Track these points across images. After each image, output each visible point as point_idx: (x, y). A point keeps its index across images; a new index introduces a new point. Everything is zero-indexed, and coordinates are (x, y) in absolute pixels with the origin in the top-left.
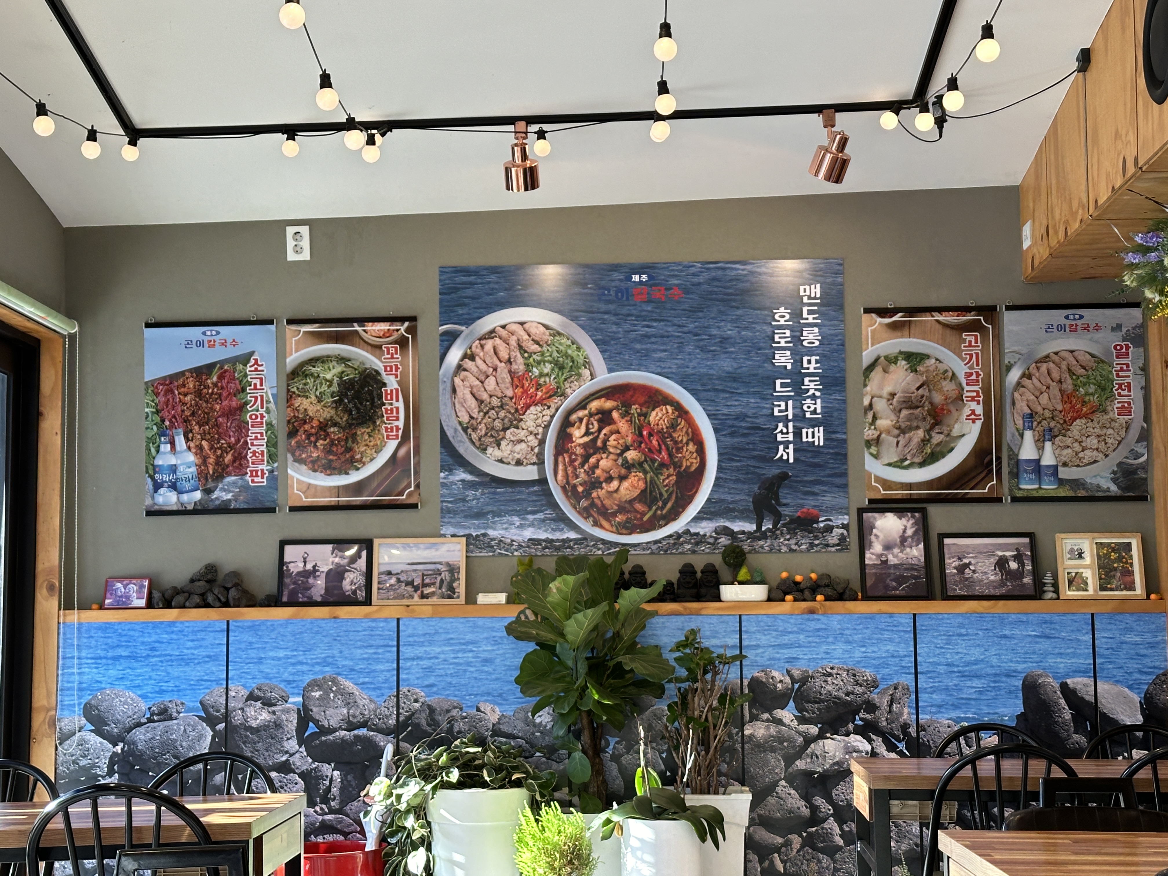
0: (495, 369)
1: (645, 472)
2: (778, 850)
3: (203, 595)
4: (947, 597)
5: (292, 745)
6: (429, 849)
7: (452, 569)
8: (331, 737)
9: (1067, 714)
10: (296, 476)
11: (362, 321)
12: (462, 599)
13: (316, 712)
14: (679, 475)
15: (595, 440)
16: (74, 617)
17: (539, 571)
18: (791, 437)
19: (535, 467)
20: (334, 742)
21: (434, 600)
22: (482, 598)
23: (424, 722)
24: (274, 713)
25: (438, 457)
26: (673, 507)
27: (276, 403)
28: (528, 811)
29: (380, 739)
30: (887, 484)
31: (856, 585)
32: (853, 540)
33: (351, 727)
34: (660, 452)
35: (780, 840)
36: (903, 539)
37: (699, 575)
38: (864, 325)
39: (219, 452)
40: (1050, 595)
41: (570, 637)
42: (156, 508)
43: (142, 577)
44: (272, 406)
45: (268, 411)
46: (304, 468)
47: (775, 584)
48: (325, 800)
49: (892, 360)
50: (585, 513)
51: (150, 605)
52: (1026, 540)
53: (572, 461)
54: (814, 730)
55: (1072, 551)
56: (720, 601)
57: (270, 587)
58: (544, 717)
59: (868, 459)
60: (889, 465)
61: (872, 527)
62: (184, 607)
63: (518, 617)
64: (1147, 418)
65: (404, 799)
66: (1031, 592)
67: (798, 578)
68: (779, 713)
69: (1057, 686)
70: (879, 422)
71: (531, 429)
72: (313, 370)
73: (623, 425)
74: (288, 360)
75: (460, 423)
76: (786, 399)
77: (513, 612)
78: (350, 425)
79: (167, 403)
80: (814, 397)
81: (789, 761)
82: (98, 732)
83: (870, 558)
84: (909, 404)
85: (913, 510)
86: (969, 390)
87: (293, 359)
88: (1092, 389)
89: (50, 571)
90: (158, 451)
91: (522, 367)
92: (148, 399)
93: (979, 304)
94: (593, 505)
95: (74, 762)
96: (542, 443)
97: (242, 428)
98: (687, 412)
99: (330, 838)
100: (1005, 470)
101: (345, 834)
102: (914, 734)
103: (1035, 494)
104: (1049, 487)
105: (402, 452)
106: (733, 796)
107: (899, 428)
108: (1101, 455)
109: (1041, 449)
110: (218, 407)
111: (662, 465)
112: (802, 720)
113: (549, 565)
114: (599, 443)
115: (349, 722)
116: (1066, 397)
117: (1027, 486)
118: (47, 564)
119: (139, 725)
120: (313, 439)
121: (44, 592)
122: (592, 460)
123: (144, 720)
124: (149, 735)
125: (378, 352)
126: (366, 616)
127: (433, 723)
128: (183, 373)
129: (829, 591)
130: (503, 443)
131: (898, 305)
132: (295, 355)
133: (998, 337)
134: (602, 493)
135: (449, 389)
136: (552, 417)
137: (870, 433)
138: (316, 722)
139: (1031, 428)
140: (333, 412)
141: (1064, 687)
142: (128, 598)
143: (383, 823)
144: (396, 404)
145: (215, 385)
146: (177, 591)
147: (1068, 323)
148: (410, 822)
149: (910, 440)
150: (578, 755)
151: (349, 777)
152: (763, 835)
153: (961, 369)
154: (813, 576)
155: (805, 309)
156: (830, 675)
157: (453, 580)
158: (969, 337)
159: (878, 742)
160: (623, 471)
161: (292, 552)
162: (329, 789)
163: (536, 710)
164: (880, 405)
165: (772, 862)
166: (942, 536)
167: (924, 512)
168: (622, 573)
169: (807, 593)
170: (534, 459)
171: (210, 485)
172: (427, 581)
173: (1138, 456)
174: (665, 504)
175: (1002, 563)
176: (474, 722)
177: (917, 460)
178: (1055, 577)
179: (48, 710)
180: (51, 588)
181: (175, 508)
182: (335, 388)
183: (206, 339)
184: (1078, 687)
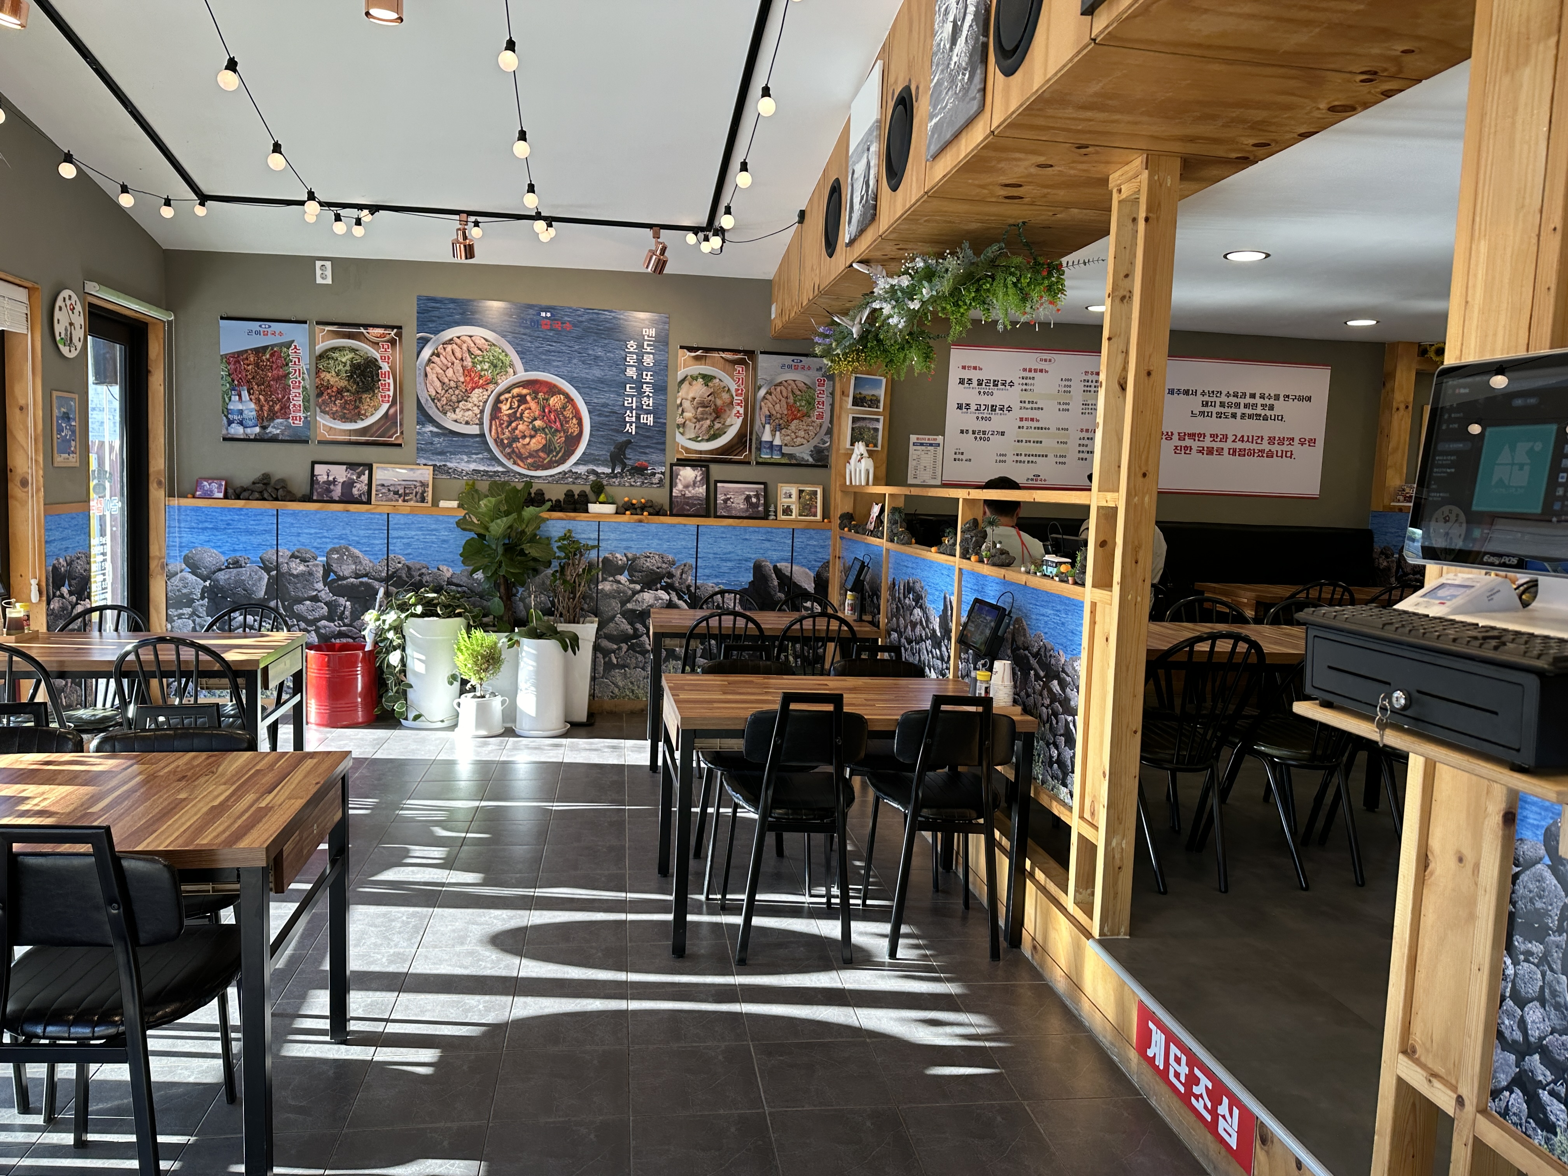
0: (453, 364)
1: (546, 434)
2: (614, 652)
3: (261, 492)
4: (716, 517)
5: (320, 586)
6: (404, 650)
7: (424, 485)
8: (344, 582)
9: (776, 582)
10: (322, 421)
11: (366, 326)
12: (430, 504)
13: (335, 566)
14: (566, 437)
15: (515, 412)
16: (175, 502)
17: (477, 491)
18: (634, 419)
19: (478, 427)
20: (346, 586)
21: (412, 503)
22: (443, 504)
23: (404, 576)
24: (308, 566)
25: (415, 416)
26: (562, 456)
27: (309, 375)
28: (464, 631)
29: (376, 584)
30: (688, 450)
31: (667, 507)
32: (667, 482)
33: (357, 576)
34: (555, 422)
35: (615, 646)
36: (694, 483)
37: (576, 497)
38: (679, 355)
39: (271, 403)
40: (772, 517)
41: (493, 533)
42: (230, 436)
43: (221, 479)
44: (306, 376)
45: (303, 379)
46: (327, 416)
47: (620, 505)
48: (341, 618)
49: (695, 378)
50: (509, 456)
51: (226, 497)
52: (762, 486)
53: (501, 424)
54: (638, 587)
55: (786, 493)
56: (588, 512)
57: (305, 489)
58: (479, 575)
59: (678, 435)
60: (690, 439)
61: (678, 475)
62: (248, 499)
63: (465, 516)
64: (831, 422)
65: (387, 623)
66: (763, 515)
67: (634, 501)
68: (619, 577)
69: (771, 567)
70: (685, 414)
71: (476, 403)
72: (333, 355)
73: (533, 405)
74: (317, 348)
75: (430, 396)
76: (632, 396)
77: (462, 513)
78: (358, 392)
79: (236, 370)
80: (648, 396)
81: (623, 603)
82: (194, 573)
83: (675, 492)
84: (703, 405)
85: (701, 466)
86: (737, 399)
87: (320, 347)
88: (803, 403)
89: (159, 472)
90: (230, 400)
91: (470, 364)
92: (223, 366)
93: (746, 349)
94: (513, 451)
95: (178, 591)
96: (482, 412)
97: (286, 389)
98: (572, 400)
99: (344, 640)
100: (754, 446)
101: (354, 639)
102: (693, 591)
103: (769, 461)
104: (777, 457)
105: (392, 411)
106: (587, 625)
107: (696, 418)
108: (805, 441)
109: (774, 436)
110: (270, 374)
111: (557, 431)
112: (632, 582)
113: (483, 486)
114: (518, 415)
115: (356, 574)
116: (789, 407)
117: (765, 456)
118: (156, 469)
119: (220, 570)
120: (333, 399)
121: (155, 485)
122: (514, 425)
123: (223, 567)
124: (227, 576)
125: (376, 346)
126: (367, 511)
127: (411, 576)
128: (246, 351)
129: (651, 510)
130: (457, 410)
131: (700, 346)
132: (321, 345)
133: (755, 369)
134: (519, 445)
135: (423, 374)
136: (489, 396)
137: (680, 420)
138: (335, 573)
139: (769, 423)
140: (346, 383)
141: (775, 567)
142: (212, 491)
143: (376, 634)
144: (388, 381)
145: (268, 360)
146: (245, 490)
147: (794, 364)
148: (391, 635)
149: (702, 426)
150: (497, 599)
151: (357, 606)
152: (605, 643)
153: (733, 387)
154: (643, 501)
155: (646, 343)
156: (649, 557)
157: (424, 492)
158: (739, 368)
159: (673, 594)
160: (533, 433)
161: (320, 469)
162: (343, 612)
163: (475, 571)
164: (687, 404)
165: (610, 658)
166: (717, 482)
167: (707, 467)
168: (530, 494)
169: (638, 511)
170: (477, 421)
171: (265, 423)
172: (407, 491)
173: (825, 443)
174: (558, 453)
175: (748, 498)
176: (436, 577)
177: (706, 437)
178: (776, 507)
179: (160, 558)
180: (159, 483)
181: (242, 437)
182: (348, 368)
183: (262, 330)
184: (783, 568)
